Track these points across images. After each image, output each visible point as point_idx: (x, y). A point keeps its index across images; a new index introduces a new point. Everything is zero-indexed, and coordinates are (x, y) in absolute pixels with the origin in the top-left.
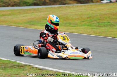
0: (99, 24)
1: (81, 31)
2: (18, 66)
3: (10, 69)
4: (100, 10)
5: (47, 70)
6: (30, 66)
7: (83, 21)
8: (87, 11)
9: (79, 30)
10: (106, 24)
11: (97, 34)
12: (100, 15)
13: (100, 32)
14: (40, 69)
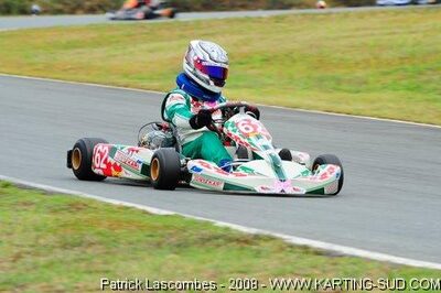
1: (389, 108)
2: (230, 240)
3: (202, 250)
6: (272, 238)
7: (385, 70)
8: (394, 33)
9: (377, 105)
14: (318, 253)
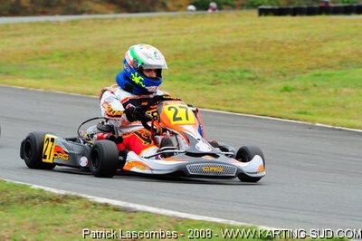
0: (216, 76)
4: (208, 32)
5: (144, 212)
10: (238, 74)
11: (217, 104)
12: (213, 48)
13: (226, 100)
